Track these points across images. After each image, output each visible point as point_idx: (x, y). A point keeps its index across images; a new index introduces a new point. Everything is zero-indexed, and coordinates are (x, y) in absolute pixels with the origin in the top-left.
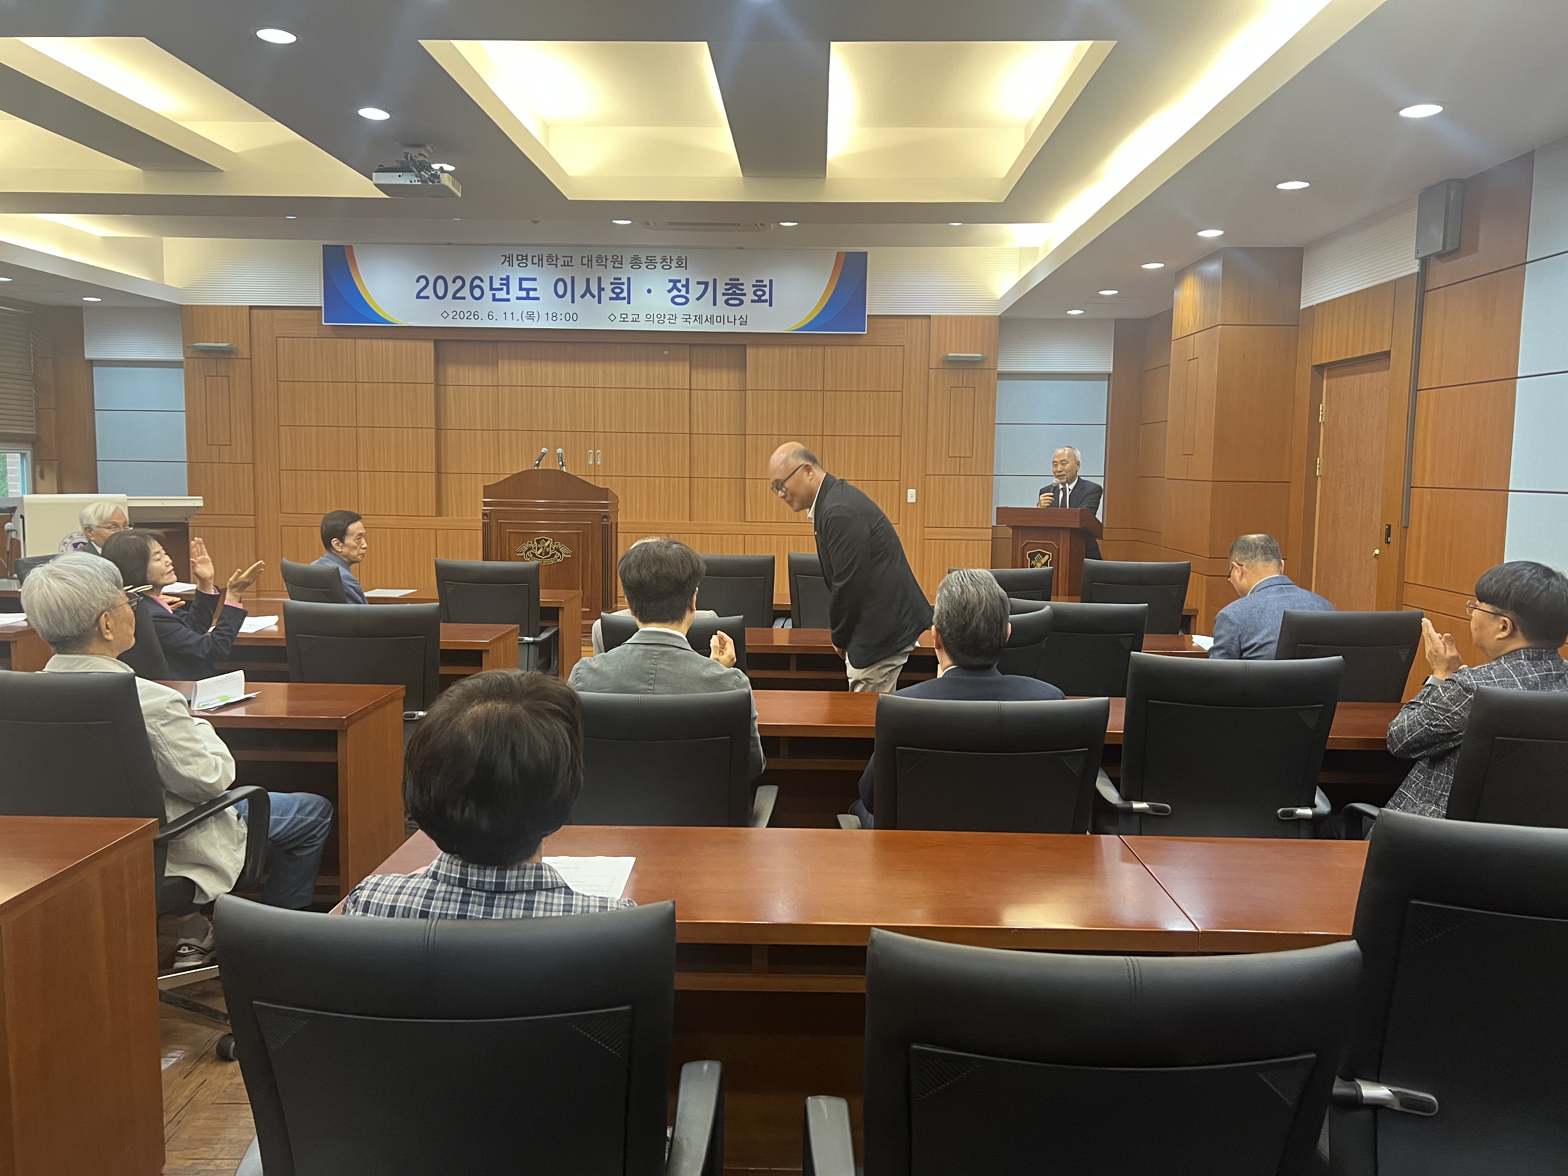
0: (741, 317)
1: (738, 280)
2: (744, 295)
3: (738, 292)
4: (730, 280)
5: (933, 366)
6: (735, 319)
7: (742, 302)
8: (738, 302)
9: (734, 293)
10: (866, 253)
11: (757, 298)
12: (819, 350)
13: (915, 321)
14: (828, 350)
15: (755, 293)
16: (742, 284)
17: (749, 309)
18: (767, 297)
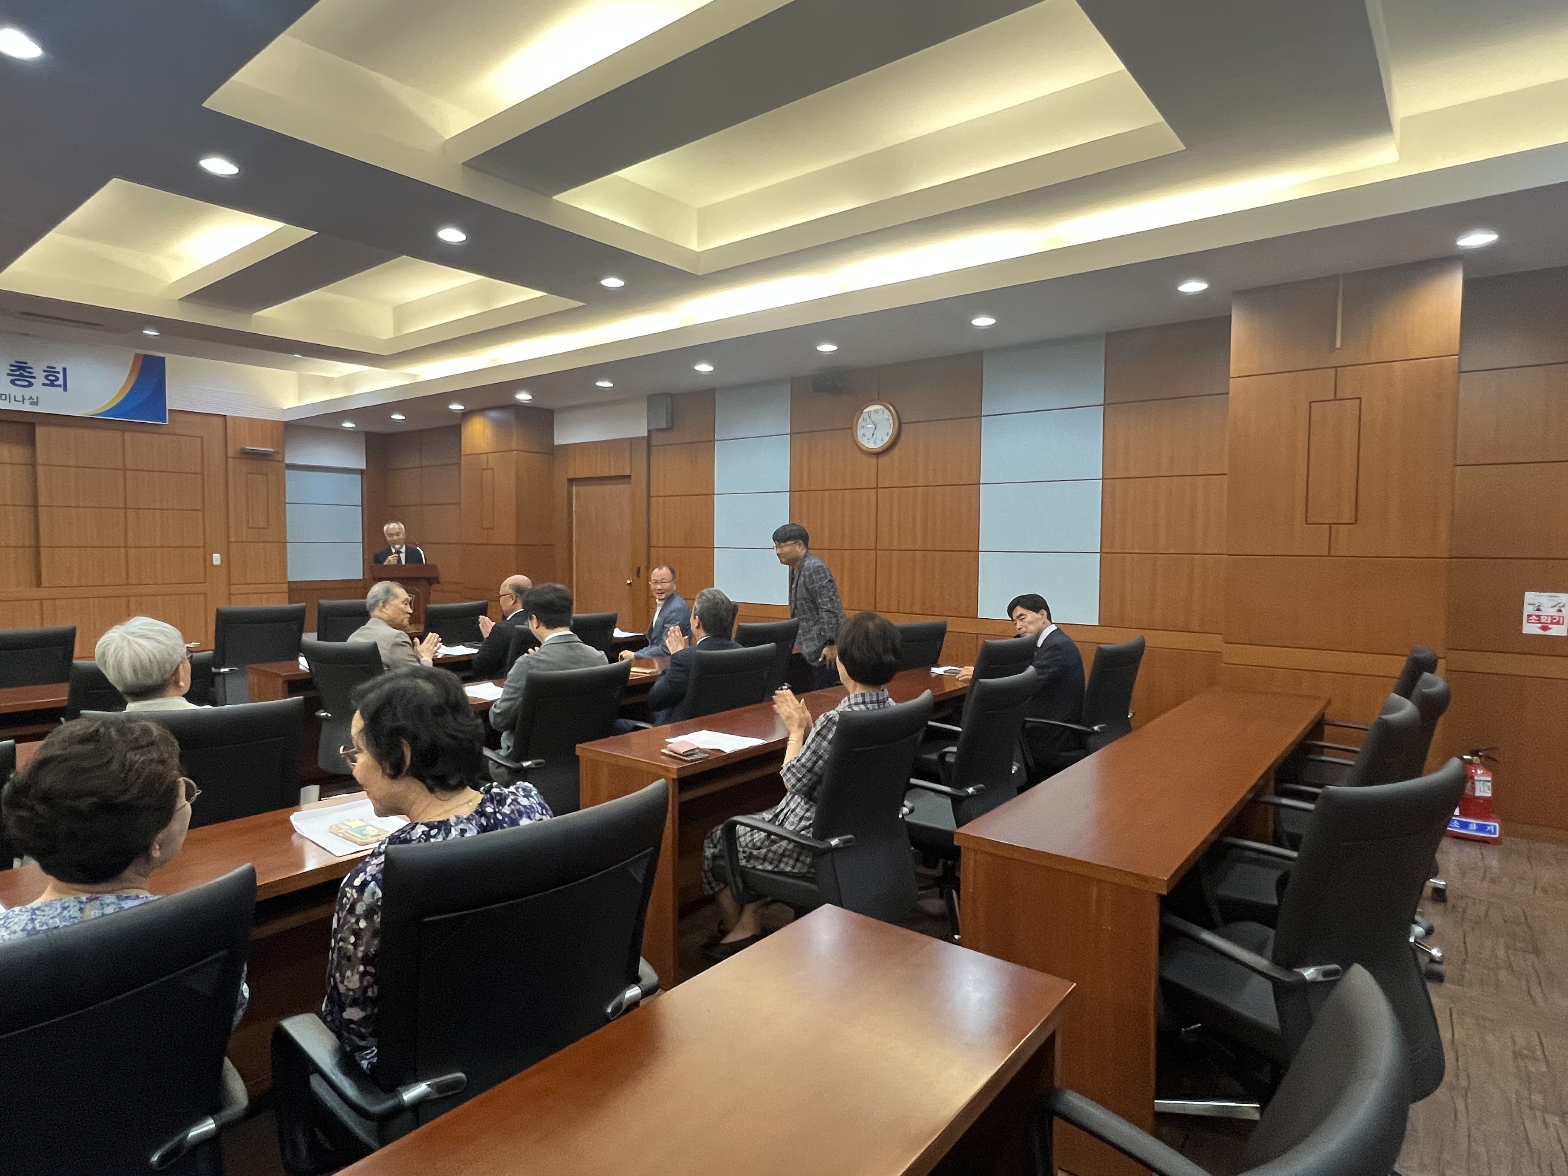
0: (31, 398)
1: (26, 363)
2: (34, 377)
3: (26, 374)
4: (17, 362)
5: (231, 453)
6: (24, 399)
7: (31, 384)
8: (26, 383)
9: (21, 375)
10: (163, 359)
11: (48, 382)
12: (118, 434)
13: (211, 418)
14: (128, 435)
15: (46, 377)
16: (31, 368)
17: (38, 389)
18: (60, 382)
